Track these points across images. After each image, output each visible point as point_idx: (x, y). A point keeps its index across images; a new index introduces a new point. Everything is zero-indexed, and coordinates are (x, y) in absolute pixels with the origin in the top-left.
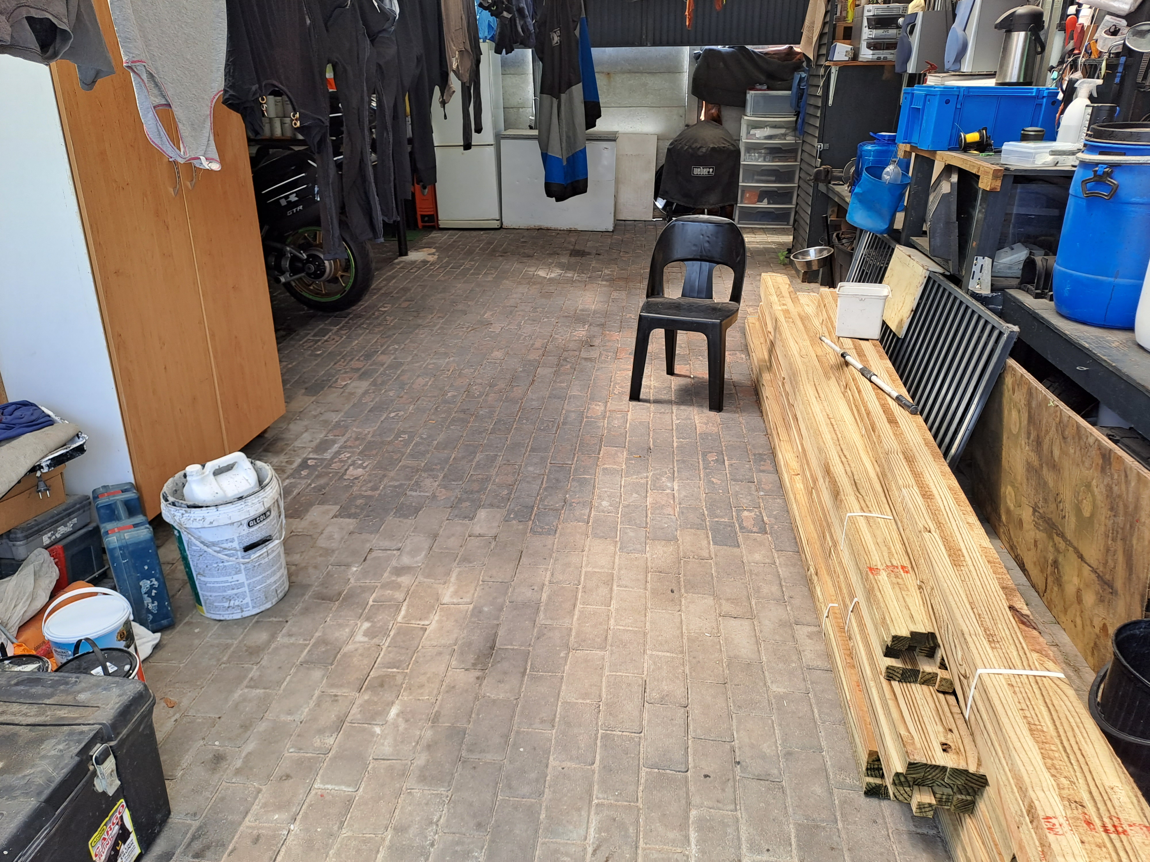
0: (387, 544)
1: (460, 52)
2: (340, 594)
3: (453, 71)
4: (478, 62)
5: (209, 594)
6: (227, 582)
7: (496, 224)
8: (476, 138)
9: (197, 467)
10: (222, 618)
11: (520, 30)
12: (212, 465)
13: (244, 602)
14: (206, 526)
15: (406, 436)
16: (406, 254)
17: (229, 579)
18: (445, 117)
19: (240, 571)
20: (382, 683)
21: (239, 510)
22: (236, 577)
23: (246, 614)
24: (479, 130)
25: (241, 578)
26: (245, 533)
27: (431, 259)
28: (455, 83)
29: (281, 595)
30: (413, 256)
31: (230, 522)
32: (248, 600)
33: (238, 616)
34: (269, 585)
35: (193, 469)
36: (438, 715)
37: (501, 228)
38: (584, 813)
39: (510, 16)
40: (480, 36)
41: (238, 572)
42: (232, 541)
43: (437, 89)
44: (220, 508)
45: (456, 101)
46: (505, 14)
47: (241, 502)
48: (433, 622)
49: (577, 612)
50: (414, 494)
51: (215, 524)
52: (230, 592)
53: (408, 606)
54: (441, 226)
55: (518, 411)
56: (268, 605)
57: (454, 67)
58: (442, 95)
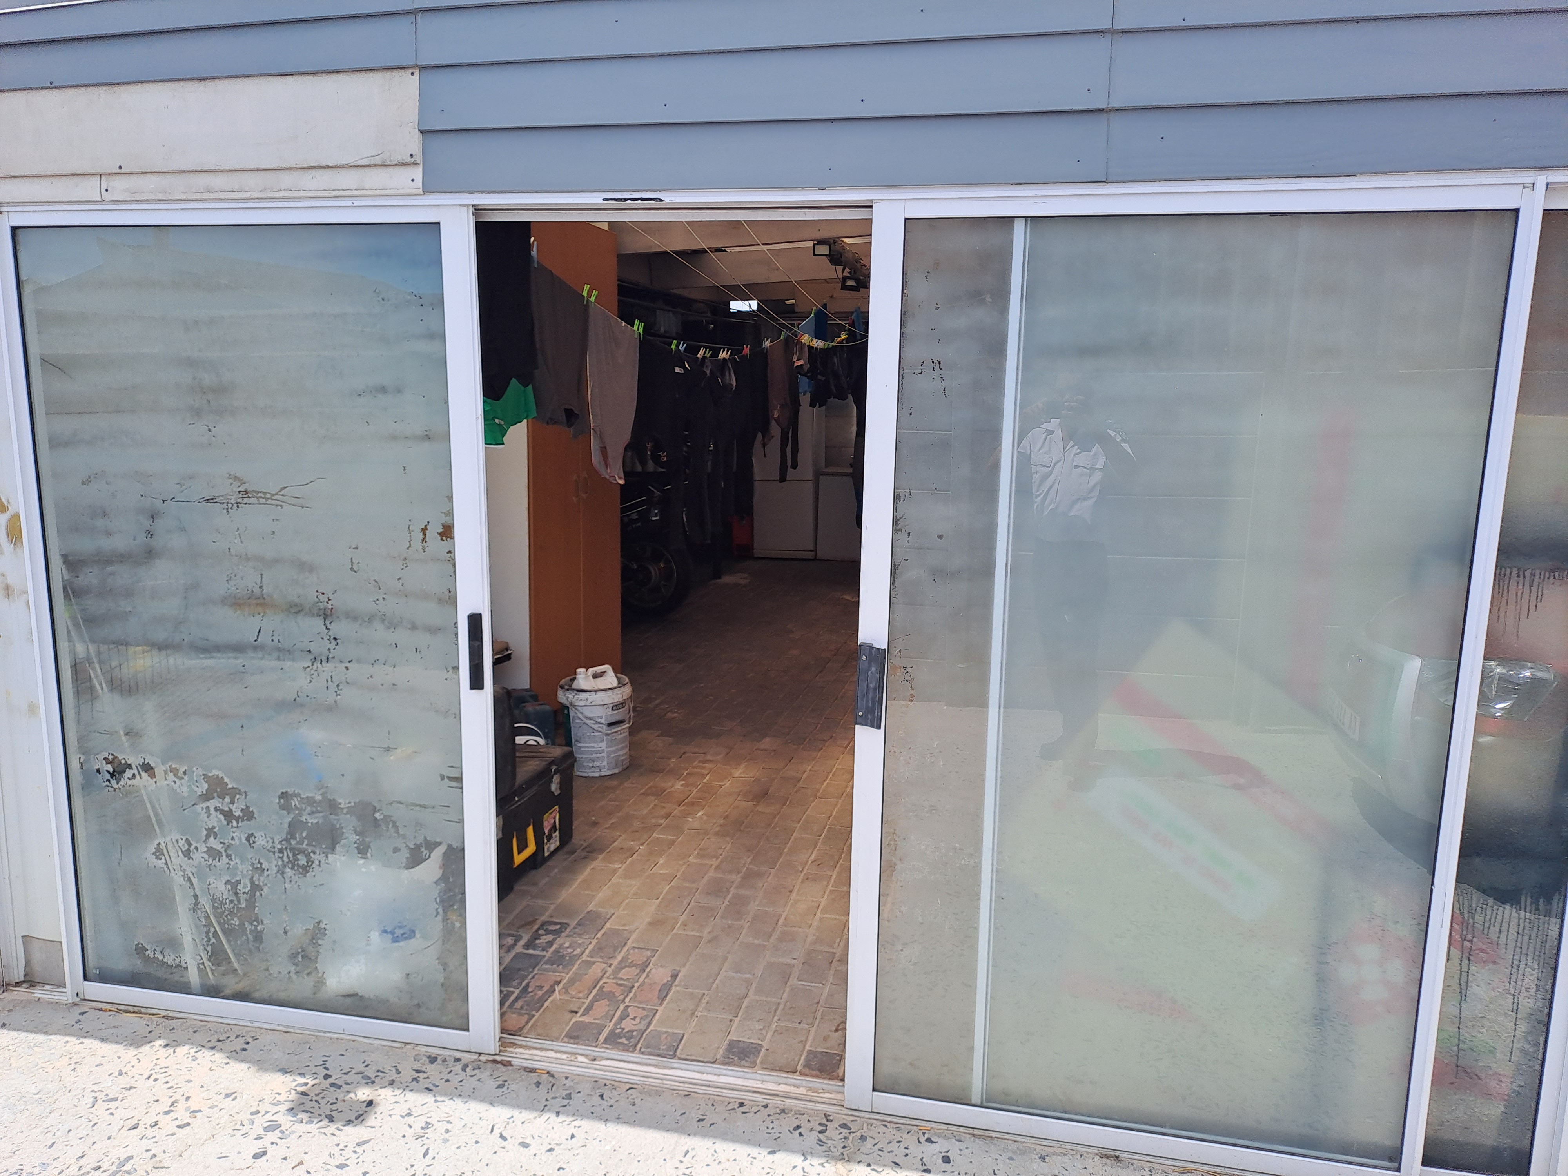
0: (697, 750)
1: (782, 406)
2: (664, 770)
3: (775, 420)
4: (797, 412)
5: (580, 756)
6: (594, 747)
7: (810, 555)
8: (791, 473)
9: (584, 670)
10: (587, 775)
11: (833, 388)
12: (591, 671)
13: (603, 764)
14: (588, 704)
15: (712, 698)
16: (720, 578)
17: (595, 745)
18: (765, 456)
19: (603, 740)
20: (693, 804)
21: (609, 696)
22: (600, 745)
23: (603, 774)
24: (794, 466)
25: (603, 745)
26: (609, 714)
27: (742, 582)
28: (776, 430)
29: (625, 766)
30: (727, 579)
31: (602, 703)
32: (605, 763)
33: (597, 775)
34: (619, 756)
35: (581, 671)
36: (727, 816)
37: (815, 559)
38: (810, 851)
39: (823, 379)
40: (800, 391)
41: (602, 741)
42: (601, 717)
43: (760, 434)
44: (598, 693)
45: (775, 444)
46: (820, 377)
47: (610, 691)
48: (727, 784)
49: (825, 784)
50: (716, 728)
51: (593, 704)
52: (595, 755)
53: (711, 776)
54: (756, 556)
55: (805, 688)
56: (617, 771)
57: (776, 416)
58: (763, 440)
